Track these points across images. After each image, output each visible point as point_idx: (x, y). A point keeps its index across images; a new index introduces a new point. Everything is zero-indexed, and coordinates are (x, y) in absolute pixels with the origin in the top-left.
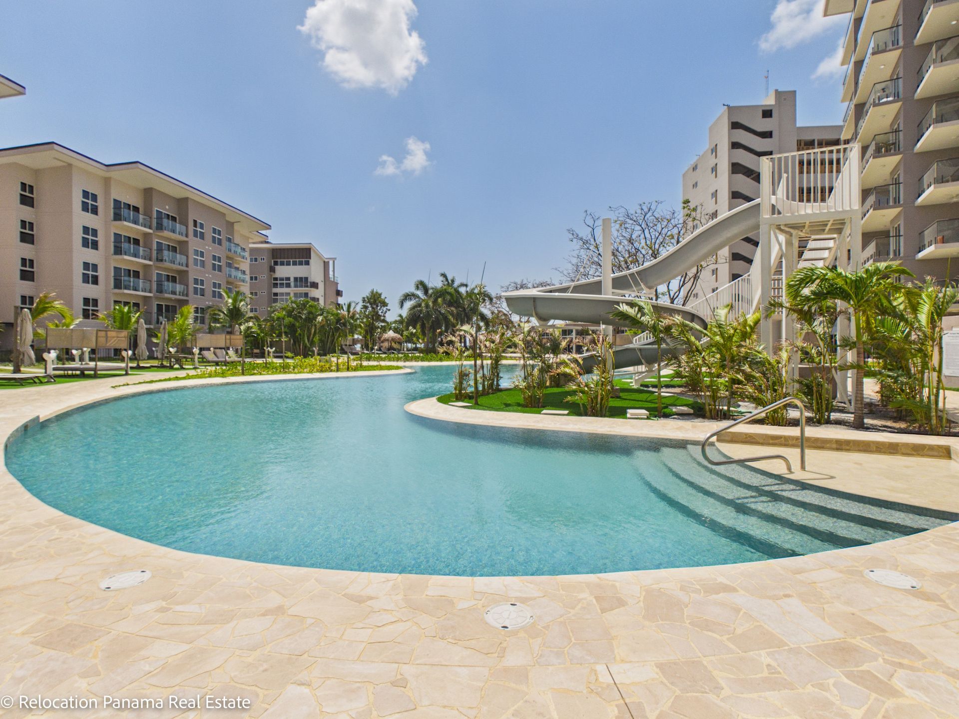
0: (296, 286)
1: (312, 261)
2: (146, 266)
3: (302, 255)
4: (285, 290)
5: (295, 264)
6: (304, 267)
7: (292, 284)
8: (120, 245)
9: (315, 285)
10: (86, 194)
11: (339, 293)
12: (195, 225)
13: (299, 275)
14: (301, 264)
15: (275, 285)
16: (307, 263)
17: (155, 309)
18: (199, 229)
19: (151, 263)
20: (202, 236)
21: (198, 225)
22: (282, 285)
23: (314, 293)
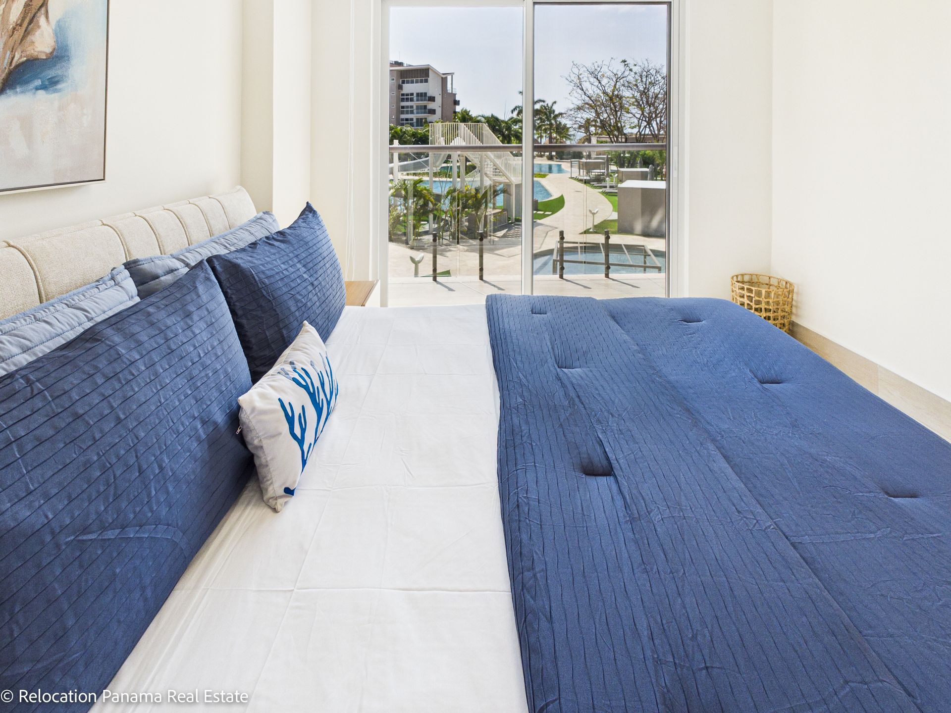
0: (417, 100)
1: (430, 79)
3: (422, 74)
4: (409, 104)
5: (417, 82)
6: (424, 84)
7: (415, 99)
9: (432, 99)
11: (456, 103)
13: (420, 91)
14: (421, 82)
15: (403, 100)
16: (426, 81)
22: (407, 99)
23: (431, 105)
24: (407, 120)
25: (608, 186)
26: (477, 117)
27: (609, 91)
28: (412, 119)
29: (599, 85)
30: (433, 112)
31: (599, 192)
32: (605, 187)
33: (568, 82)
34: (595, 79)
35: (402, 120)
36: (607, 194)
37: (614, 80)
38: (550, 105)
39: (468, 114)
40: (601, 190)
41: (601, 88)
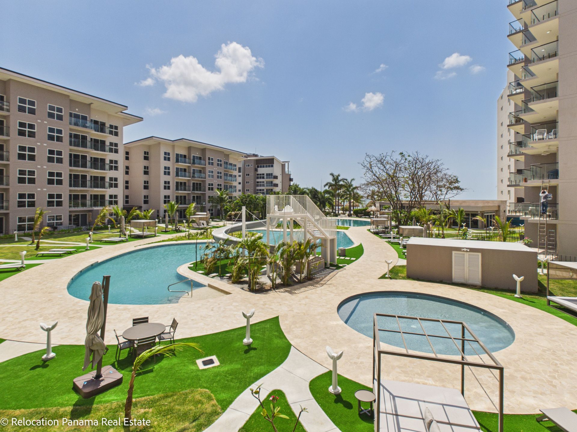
0: (267, 178)
1: (275, 165)
2: (188, 180)
3: (270, 162)
4: (262, 180)
5: (266, 167)
6: (271, 168)
7: (265, 177)
8: (178, 172)
9: (276, 177)
10: (165, 153)
11: (291, 180)
12: (209, 160)
13: (268, 173)
14: (269, 166)
15: (258, 178)
16: (272, 166)
17: (192, 198)
18: (211, 161)
19: (190, 179)
20: (212, 164)
21: (211, 159)
22: (260, 177)
23: (275, 181)
24: (260, 190)
25: (392, 237)
26: (303, 189)
27: (391, 173)
28: (263, 190)
29: (384, 169)
30: (276, 185)
31: (386, 241)
32: (390, 238)
33: (363, 167)
34: (381, 165)
35: (258, 190)
36: (392, 243)
37: (395, 165)
38: (349, 182)
39: (298, 187)
40: (387, 240)
41: (385, 171)
